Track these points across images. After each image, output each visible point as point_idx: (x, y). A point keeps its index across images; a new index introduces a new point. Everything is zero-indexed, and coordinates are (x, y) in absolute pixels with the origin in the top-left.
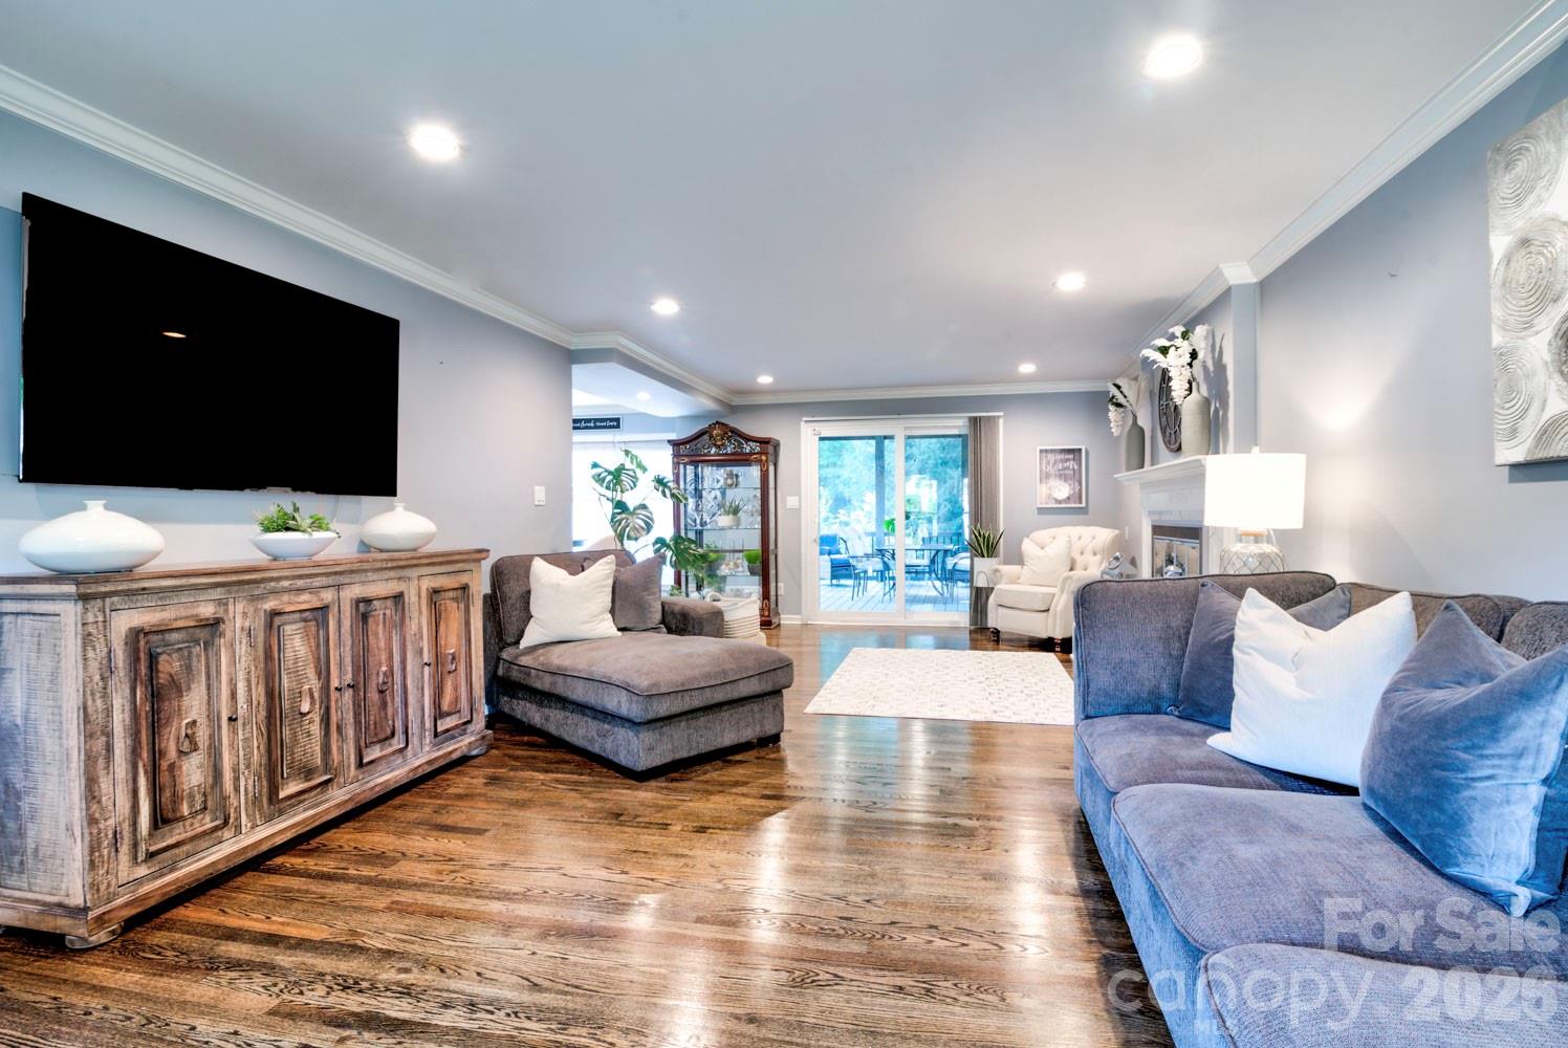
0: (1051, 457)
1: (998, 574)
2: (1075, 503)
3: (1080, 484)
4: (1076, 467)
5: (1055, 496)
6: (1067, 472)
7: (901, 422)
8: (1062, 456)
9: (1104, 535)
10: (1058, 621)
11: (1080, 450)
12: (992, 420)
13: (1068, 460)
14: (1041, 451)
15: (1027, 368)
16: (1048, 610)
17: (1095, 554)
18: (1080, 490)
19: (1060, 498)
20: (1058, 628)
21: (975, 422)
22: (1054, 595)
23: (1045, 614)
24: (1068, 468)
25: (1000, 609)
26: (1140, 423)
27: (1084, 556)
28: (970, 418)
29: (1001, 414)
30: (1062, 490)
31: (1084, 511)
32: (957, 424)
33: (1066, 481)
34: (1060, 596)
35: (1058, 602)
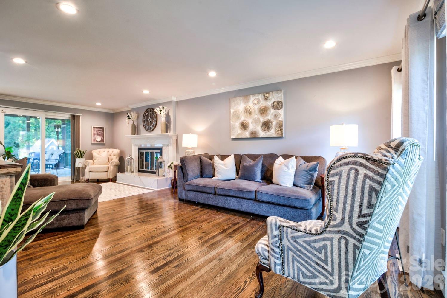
0: (96, 129)
1: (87, 163)
2: (102, 142)
3: (103, 137)
4: (102, 132)
5: (96, 140)
6: (100, 134)
7: (45, 112)
8: (98, 129)
9: (117, 151)
10: (111, 174)
11: (103, 128)
12: (79, 117)
13: (100, 130)
14: (93, 127)
15: (99, 104)
16: (108, 171)
17: (114, 156)
18: (103, 139)
19: (98, 141)
20: (111, 176)
21: (73, 117)
22: (109, 167)
23: (107, 172)
24: (100, 133)
25: (90, 173)
26: (134, 123)
27: (111, 156)
28: (71, 115)
29: (82, 115)
30: (99, 139)
31: (104, 145)
32: (66, 116)
33: (99, 136)
34: (111, 167)
35: (110, 168)
